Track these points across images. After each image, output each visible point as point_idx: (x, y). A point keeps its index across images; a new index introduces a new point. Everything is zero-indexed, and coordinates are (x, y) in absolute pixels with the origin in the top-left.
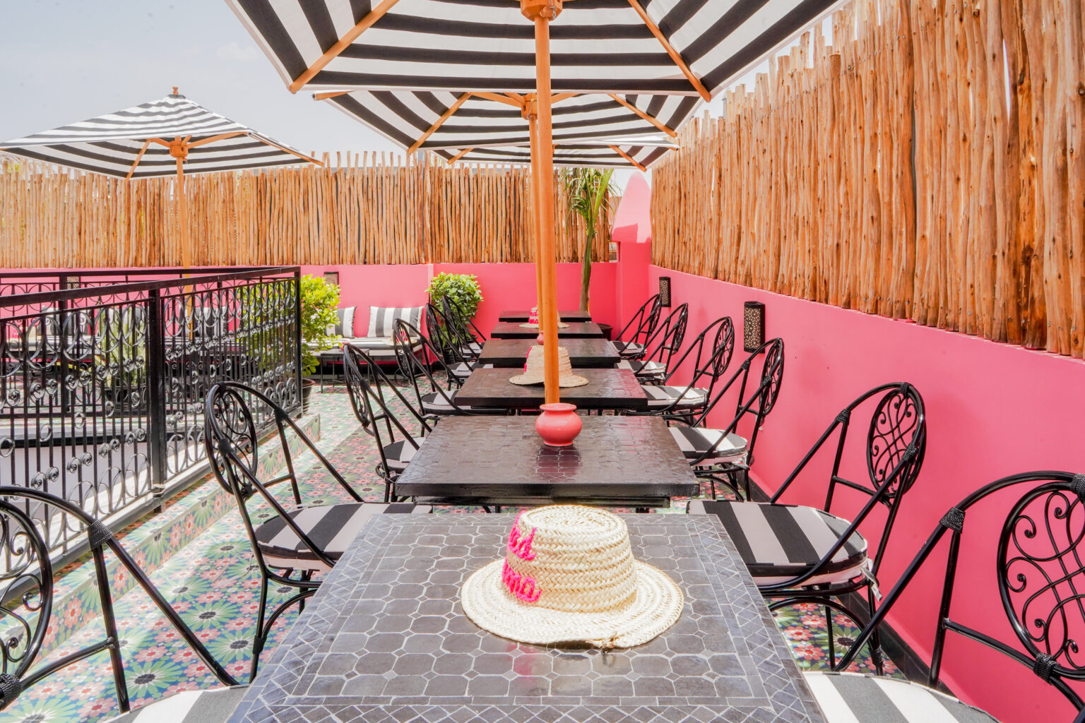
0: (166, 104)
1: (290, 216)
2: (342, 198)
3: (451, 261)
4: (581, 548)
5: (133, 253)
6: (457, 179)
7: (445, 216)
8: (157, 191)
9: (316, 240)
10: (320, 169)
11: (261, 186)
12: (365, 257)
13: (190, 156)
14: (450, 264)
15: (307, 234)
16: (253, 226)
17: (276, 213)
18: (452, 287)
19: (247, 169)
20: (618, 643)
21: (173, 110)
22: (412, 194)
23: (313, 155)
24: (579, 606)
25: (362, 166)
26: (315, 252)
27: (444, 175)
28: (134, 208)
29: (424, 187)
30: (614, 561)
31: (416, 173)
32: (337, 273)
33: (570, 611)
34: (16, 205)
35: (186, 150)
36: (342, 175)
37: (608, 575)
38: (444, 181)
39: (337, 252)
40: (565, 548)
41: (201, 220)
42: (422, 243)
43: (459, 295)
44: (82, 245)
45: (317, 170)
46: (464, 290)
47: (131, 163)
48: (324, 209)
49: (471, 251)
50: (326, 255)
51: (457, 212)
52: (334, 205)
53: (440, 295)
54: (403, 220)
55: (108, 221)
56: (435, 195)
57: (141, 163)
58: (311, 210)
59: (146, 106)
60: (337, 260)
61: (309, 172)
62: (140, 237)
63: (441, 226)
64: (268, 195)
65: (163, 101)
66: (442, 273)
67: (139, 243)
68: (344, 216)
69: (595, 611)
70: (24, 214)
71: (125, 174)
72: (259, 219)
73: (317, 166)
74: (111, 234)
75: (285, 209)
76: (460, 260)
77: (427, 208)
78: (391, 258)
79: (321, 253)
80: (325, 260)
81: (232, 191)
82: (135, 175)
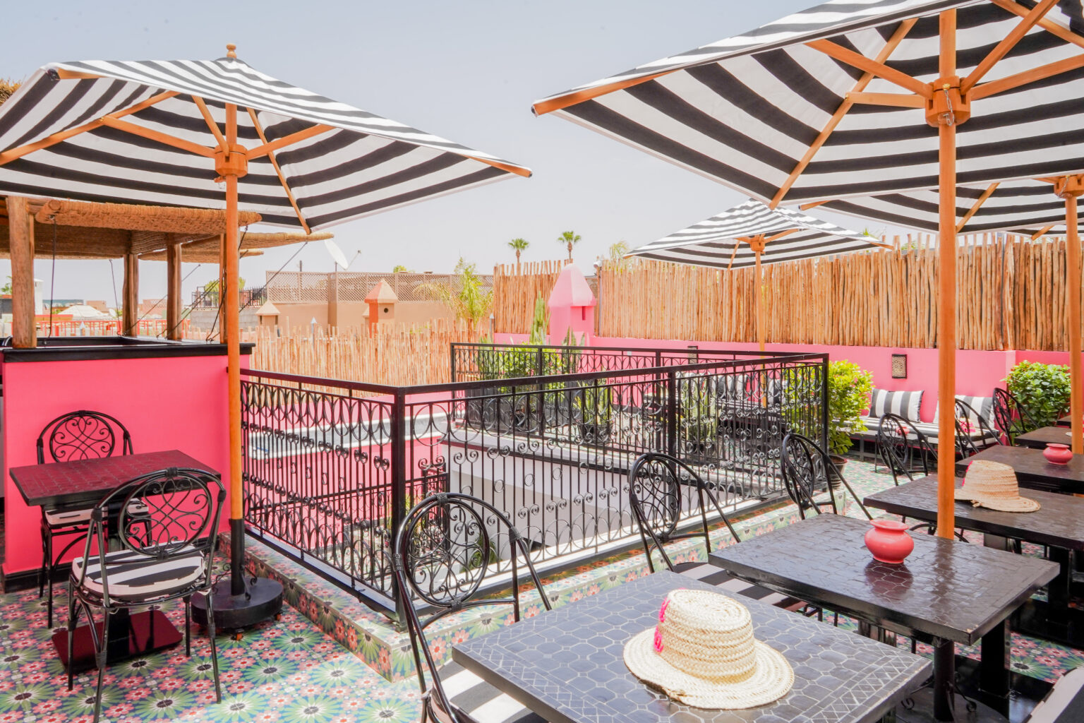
0: (747, 208)
1: (861, 299)
2: (912, 280)
3: (1038, 348)
4: (691, 624)
5: (734, 331)
6: (1050, 256)
7: (1032, 297)
8: (751, 278)
9: (886, 322)
10: (890, 253)
11: (836, 272)
12: (936, 341)
13: (767, 249)
14: (1038, 351)
15: (876, 316)
16: (828, 308)
17: (848, 296)
18: (1036, 377)
19: (823, 256)
20: (683, 699)
21: (751, 212)
22: (989, 275)
23: (883, 240)
24: (682, 666)
25: (933, 247)
26: (884, 334)
27: (1032, 251)
28: (735, 292)
29: (1004, 267)
30: (715, 644)
31: (994, 252)
32: (906, 356)
33: (676, 667)
34: (659, 292)
35: (763, 244)
36: (912, 257)
37: (709, 652)
38: (1032, 257)
39: (906, 335)
40: (680, 621)
41: (785, 303)
42: (1000, 328)
43: (1044, 388)
44: (700, 324)
45: (887, 253)
46: (1051, 383)
47: (729, 256)
48: (894, 292)
49: (1065, 338)
50: (894, 337)
51: (1048, 293)
52: (904, 286)
53: (1018, 385)
54: (978, 303)
55: (717, 303)
56: (1020, 274)
57: (737, 256)
58: (882, 294)
59: (732, 210)
60: (906, 343)
61: (880, 256)
62: (739, 317)
63: (1027, 309)
64: (841, 279)
65: (744, 205)
66: (1025, 362)
67: (738, 322)
68: (913, 299)
69: (693, 675)
70: (663, 297)
71: (726, 266)
72: (834, 301)
73: (887, 250)
74: (719, 314)
75: (857, 292)
76: (1050, 347)
77: (1008, 289)
78: (963, 343)
79: (890, 336)
80: (894, 343)
81: (810, 276)
82: (733, 266)
